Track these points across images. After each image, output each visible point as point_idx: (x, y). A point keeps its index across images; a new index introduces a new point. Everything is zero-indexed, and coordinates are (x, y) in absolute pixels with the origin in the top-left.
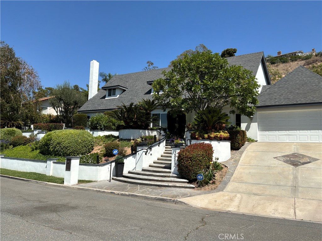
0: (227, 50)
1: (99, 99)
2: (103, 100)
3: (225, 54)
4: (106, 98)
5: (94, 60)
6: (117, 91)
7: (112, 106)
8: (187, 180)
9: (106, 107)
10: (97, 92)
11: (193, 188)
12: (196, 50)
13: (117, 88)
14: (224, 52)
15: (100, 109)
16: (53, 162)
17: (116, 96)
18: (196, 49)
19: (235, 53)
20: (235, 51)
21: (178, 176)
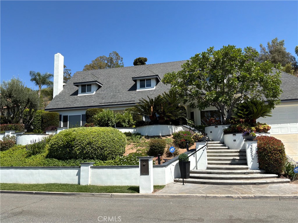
0: (139, 59)
1: (69, 96)
2: (76, 96)
3: (138, 62)
4: (78, 95)
5: (58, 53)
6: (94, 88)
7: (92, 103)
8: (276, 174)
9: (84, 104)
10: (62, 89)
11: (288, 182)
12: (110, 57)
13: (93, 84)
14: (136, 60)
15: (76, 106)
16: (91, 167)
17: (93, 93)
18: (110, 55)
19: (146, 61)
20: (146, 60)
21: (262, 171)
